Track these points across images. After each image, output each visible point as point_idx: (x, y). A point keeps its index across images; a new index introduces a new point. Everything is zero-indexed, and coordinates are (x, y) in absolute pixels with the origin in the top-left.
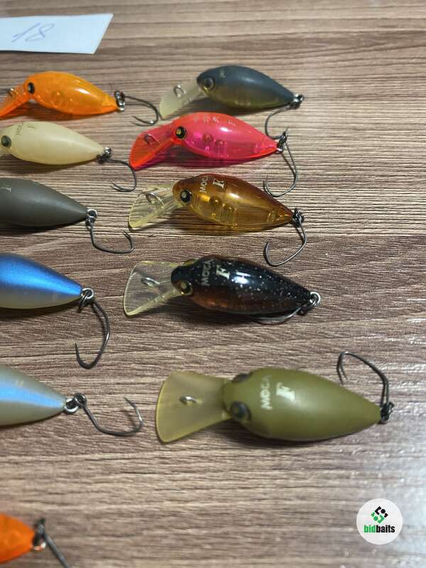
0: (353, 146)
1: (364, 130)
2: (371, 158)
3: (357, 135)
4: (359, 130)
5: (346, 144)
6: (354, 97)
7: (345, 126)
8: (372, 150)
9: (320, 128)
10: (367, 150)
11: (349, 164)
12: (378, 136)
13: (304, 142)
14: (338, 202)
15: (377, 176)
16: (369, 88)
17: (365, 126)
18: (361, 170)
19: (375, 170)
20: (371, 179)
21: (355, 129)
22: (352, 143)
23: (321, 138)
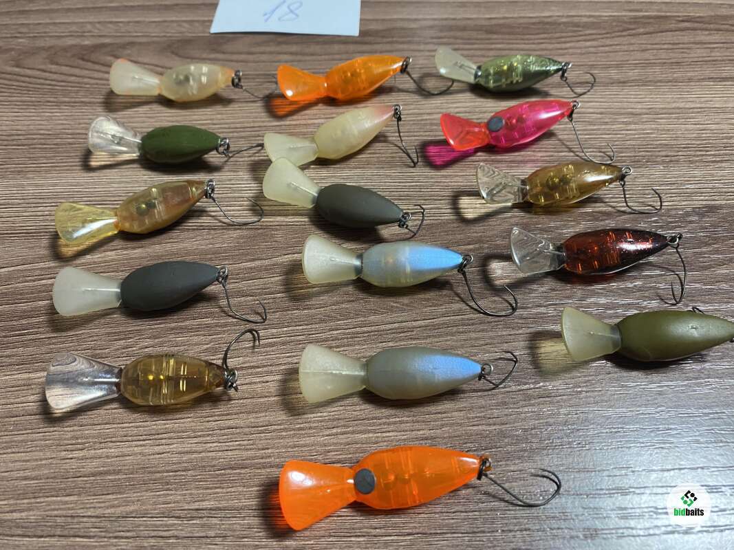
0: (635, 130)
1: (640, 114)
2: (653, 140)
3: (636, 119)
4: (637, 115)
5: (629, 128)
6: (623, 83)
7: (623, 111)
8: (651, 133)
9: (601, 113)
10: (648, 133)
11: (636, 147)
12: (653, 120)
13: (592, 127)
14: (637, 180)
15: (663, 156)
16: (633, 74)
17: (640, 111)
18: (647, 151)
19: (659, 151)
20: (658, 160)
21: (632, 114)
22: (633, 127)
23: (606, 123)
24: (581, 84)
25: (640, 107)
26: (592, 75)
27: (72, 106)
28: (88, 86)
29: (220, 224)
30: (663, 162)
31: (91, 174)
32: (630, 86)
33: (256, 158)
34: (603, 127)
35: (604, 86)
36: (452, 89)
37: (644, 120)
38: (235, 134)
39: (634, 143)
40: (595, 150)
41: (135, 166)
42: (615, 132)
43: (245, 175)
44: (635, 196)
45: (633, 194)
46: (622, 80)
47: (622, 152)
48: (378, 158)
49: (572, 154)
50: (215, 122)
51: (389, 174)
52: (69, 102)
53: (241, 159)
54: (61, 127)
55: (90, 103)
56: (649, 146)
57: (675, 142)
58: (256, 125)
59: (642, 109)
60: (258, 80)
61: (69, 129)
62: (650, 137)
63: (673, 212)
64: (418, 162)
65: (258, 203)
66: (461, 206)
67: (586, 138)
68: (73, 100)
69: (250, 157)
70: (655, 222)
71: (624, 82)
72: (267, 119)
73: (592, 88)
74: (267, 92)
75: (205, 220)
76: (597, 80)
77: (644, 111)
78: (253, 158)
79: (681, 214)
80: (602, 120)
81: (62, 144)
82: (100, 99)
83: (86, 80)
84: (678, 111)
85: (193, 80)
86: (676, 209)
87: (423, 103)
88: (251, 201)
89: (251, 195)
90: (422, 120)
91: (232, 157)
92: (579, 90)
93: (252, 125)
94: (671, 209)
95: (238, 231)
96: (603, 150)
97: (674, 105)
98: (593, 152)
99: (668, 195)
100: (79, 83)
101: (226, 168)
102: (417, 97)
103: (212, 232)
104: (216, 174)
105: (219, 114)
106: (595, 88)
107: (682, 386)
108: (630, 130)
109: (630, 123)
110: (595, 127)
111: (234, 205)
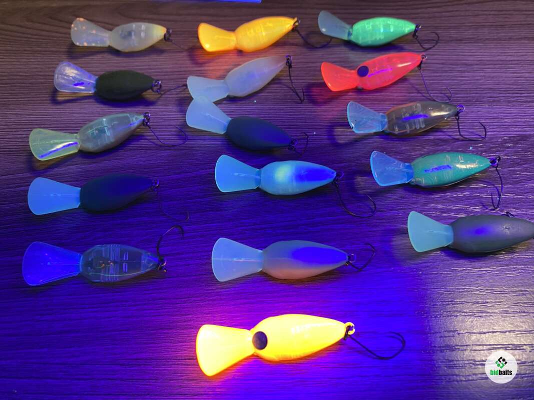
1: (472, 65)
2: (481, 85)
7: (459, 62)
8: (480, 80)
9: (443, 64)
10: (477, 80)
13: (436, 74)
14: (468, 115)
15: (488, 97)
17: (473, 62)
18: (477, 93)
19: (485, 93)
20: (484, 100)
21: (466, 64)
22: (466, 74)
23: (446, 72)
24: (428, 41)
25: (472, 59)
26: (436, 34)
27: (43, 54)
28: (55, 39)
29: (154, 146)
30: (488, 102)
31: (58, 107)
32: (465, 43)
33: (182, 95)
34: (444, 74)
35: (445, 43)
36: (331, 43)
37: (475, 69)
38: (166, 77)
39: (466, 86)
40: (437, 92)
41: (91, 100)
42: (452, 79)
43: (173, 108)
44: (466, 127)
45: (465, 126)
46: (460, 38)
47: (457, 94)
48: (274, 96)
49: (419, 95)
50: (152, 67)
51: (282, 108)
52: (41, 51)
53: (171, 96)
54: (35, 70)
55: (56, 52)
56: (478, 89)
57: (497, 87)
58: (183, 69)
59: (474, 60)
60: (184, 36)
61: (41, 72)
62: (478, 83)
63: (495, 140)
64: (304, 99)
65: (183, 130)
66: (335, 134)
67: (430, 83)
68: (44, 49)
69: (177, 94)
70: (481, 147)
71: (461, 40)
72: (191, 65)
73: (436, 44)
74: (191, 45)
75: (143, 143)
76: (440, 38)
77: (475, 62)
78: (180, 95)
79: (500, 142)
80: (443, 69)
81: (36, 84)
82: (64, 49)
83: (54, 34)
84: (501, 63)
85: (135, 34)
86: (497, 138)
87: (309, 54)
88: (177, 128)
89: (178, 123)
90: (308, 67)
91: (164, 94)
92: (427, 46)
93: (180, 70)
94: (493, 138)
95: (168, 151)
96: (443, 92)
97: (498, 58)
98: (436, 93)
99: (491, 127)
100: (48, 36)
101: (160, 103)
102: (305, 50)
103: (149, 152)
104: (152, 107)
105: (154, 61)
106: (438, 44)
107: (497, 271)
108: (465, 77)
109: (464, 72)
110: (438, 74)
111: (165, 131)
